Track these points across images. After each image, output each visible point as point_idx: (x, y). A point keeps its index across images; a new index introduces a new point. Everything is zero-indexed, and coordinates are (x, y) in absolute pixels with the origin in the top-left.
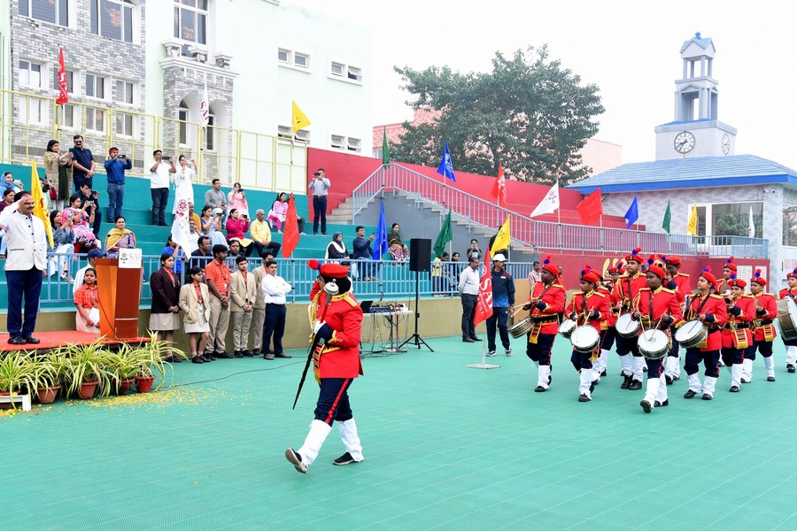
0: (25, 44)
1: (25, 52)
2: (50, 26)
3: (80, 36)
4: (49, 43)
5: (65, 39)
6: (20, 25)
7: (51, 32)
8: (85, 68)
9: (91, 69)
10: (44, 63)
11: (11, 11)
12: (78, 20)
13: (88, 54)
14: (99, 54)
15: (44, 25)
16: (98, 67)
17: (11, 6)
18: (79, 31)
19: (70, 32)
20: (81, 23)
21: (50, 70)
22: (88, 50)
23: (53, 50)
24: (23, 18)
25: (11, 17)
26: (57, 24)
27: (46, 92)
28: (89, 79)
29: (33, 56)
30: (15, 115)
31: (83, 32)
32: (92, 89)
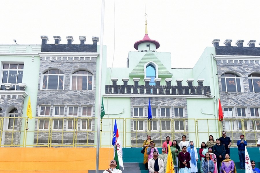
0: (225, 102)
1: (226, 105)
2: (234, 93)
3: (246, 94)
4: (234, 99)
5: (240, 96)
6: (223, 95)
7: (234, 95)
8: (249, 106)
9: (252, 106)
10: (233, 107)
11: (220, 91)
12: (244, 88)
13: (250, 100)
14: (254, 99)
15: (231, 93)
16: (254, 104)
17: (219, 89)
18: (245, 92)
19: (242, 93)
20: (245, 89)
21: (236, 109)
22: (249, 99)
23: (235, 101)
24: (224, 92)
25: (220, 93)
26: (237, 92)
27: (235, 118)
28: (252, 110)
29: (229, 105)
30: (224, 129)
31: (247, 92)
32: (254, 113)
